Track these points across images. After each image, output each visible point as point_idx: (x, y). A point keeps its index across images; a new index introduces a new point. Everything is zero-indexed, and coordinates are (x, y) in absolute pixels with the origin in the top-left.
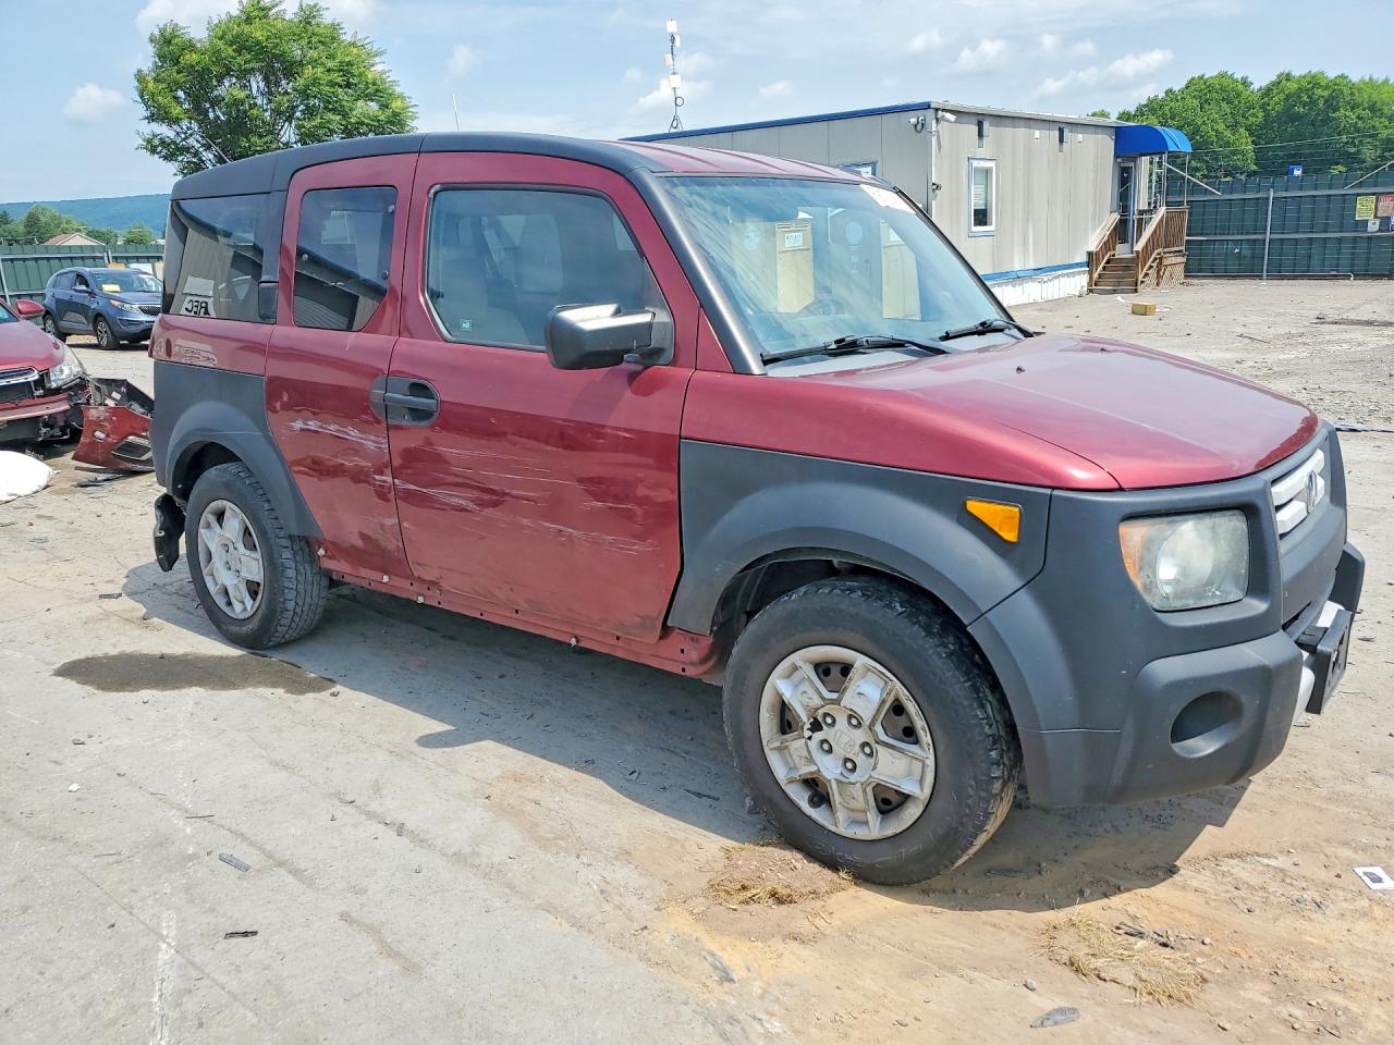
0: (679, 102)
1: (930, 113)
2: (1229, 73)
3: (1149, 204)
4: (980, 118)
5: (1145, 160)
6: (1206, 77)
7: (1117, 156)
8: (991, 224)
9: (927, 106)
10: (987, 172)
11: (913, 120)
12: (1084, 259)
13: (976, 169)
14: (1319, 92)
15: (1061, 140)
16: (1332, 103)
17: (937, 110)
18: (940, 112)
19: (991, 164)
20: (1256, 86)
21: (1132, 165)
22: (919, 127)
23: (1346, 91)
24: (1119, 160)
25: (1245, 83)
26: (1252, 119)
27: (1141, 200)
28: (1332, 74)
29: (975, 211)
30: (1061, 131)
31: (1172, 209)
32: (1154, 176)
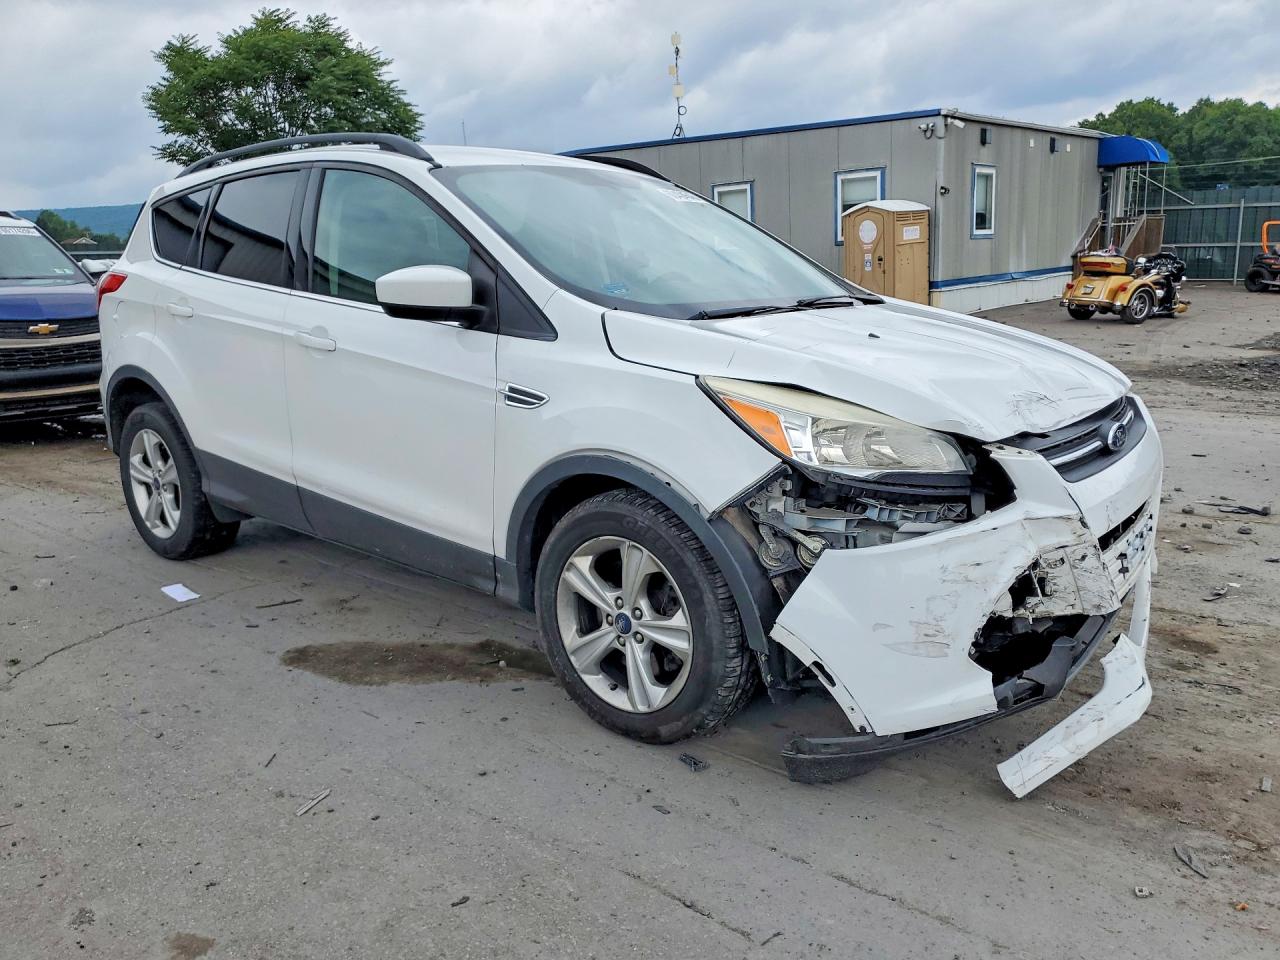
0: (682, 111)
1: (940, 121)
2: (1156, 99)
3: (1126, 212)
4: (984, 126)
5: (1124, 170)
6: (1134, 102)
7: (1099, 167)
8: (990, 228)
9: (937, 113)
10: (988, 177)
11: (923, 126)
12: (1068, 262)
13: (981, 176)
14: (1240, 118)
15: (1052, 149)
16: (1249, 129)
17: (946, 116)
18: (949, 120)
19: (992, 171)
20: (1180, 112)
21: (1112, 175)
22: (928, 134)
23: (1264, 119)
24: (1101, 170)
25: (1171, 108)
26: (1178, 143)
27: (1118, 209)
28: (1250, 100)
29: (977, 214)
30: (1053, 141)
31: (1152, 217)
32: (1131, 185)
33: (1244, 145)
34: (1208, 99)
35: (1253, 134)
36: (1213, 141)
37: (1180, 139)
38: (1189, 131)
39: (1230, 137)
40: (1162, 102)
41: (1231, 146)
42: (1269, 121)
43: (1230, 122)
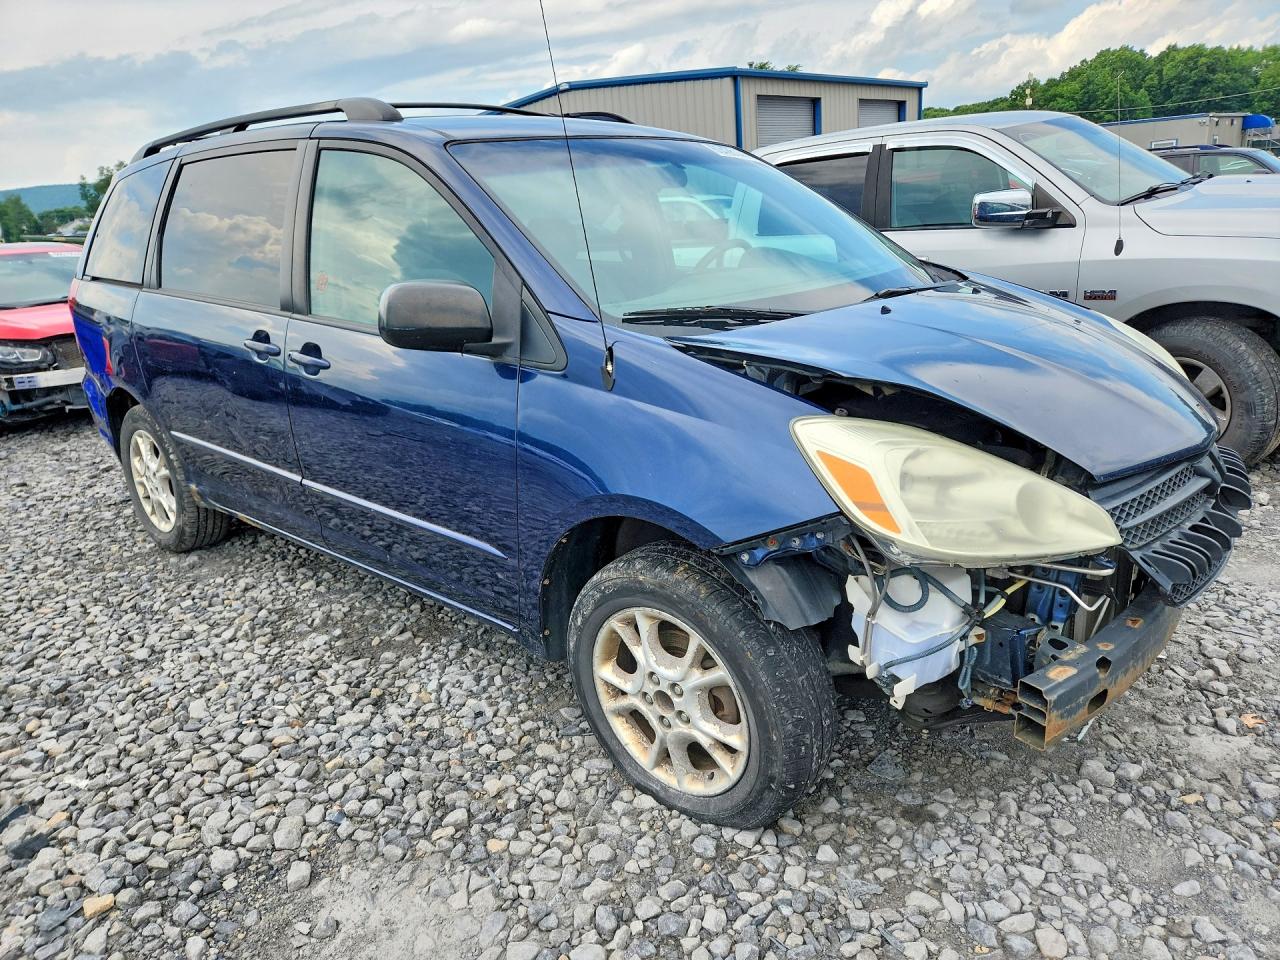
33: (1205, 82)
34: (1175, 46)
35: (1213, 71)
36: (1180, 79)
37: (1152, 79)
38: (1160, 73)
39: (1194, 76)
40: (1134, 49)
41: (1195, 83)
42: (1227, 61)
43: (1196, 62)
